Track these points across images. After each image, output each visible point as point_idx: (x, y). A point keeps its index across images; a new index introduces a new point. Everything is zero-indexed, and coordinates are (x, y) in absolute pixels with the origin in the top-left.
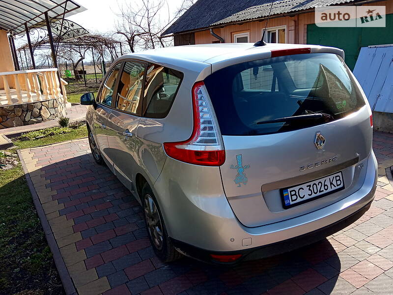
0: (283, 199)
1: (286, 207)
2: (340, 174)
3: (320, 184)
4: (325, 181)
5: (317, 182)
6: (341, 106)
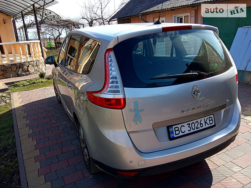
0: (169, 133)
1: (171, 139)
2: (212, 116)
3: (197, 123)
4: (201, 120)
5: (195, 121)
6: (213, 67)
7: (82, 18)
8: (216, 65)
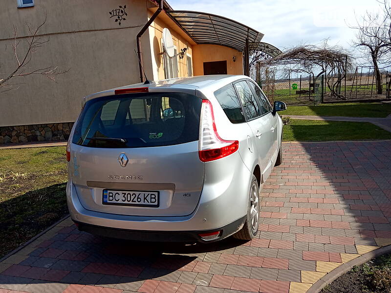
1: (104, 203)
2: (156, 193)
4: (139, 194)
5: (131, 193)
6: (155, 136)
7: (361, 45)
8: (160, 134)
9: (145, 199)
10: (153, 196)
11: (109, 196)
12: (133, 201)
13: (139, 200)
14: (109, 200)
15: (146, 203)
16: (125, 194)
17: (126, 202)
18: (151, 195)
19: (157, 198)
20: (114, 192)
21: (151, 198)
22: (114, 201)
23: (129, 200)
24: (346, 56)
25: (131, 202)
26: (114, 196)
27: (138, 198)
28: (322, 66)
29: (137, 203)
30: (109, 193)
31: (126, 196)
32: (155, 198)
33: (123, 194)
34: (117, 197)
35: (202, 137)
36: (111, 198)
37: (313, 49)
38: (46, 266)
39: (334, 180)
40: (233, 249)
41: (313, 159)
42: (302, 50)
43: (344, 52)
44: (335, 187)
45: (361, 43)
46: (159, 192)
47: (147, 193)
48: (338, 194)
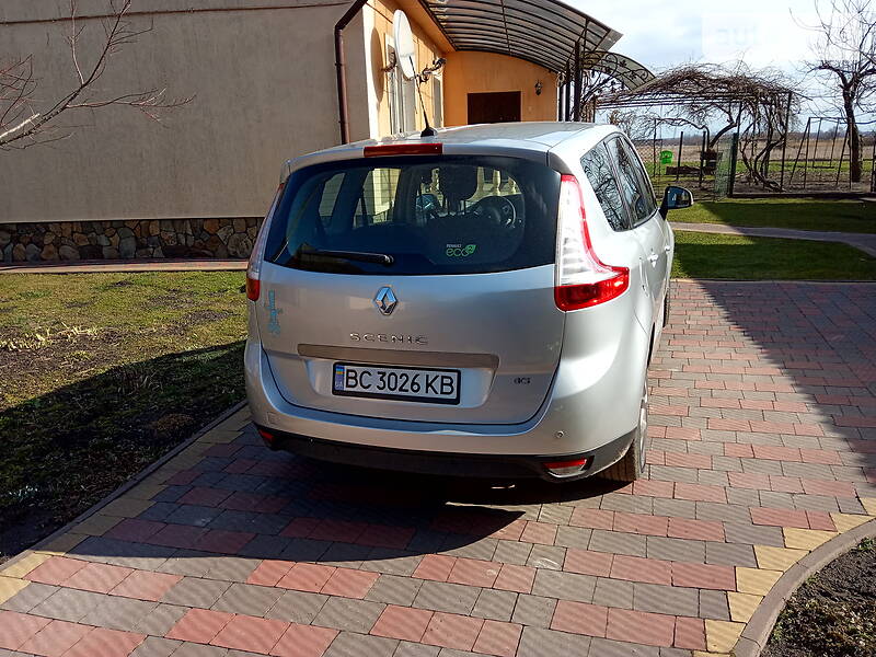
0: (334, 377)
1: (335, 392)
2: (453, 375)
4: (417, 376)
5: (399, 372)
6: (457, 252)
7: (820, 68)
8: (471, 249)
9: (428, 385)
10: (446, 381)
11: (348, 378)
12: (401, 389)
13: (415, 387)
14: (347, 386)
15: (431, 394)
16: (384, 374)
17: (386, 391)
18: (443, 377)
19: (455, 385)
20: (359, 370)
21: (443, 384)
22: (359, 389)
23: (392, 386)
24: (790, 93)
25: (396, 392)
26: (358, 379)
27: (413, 383)
28: (729, 113)
29: (411, 393)
30: (348, 371)
31: (386, 379)
32: (450, 385)
33: (379, 373)
34: (366, 380)
35: (561, 257)
36: (352, 382)
37: (716, 74)
38: (199, 523)
39: (789, 364)
40: (599, 498)
41: (735, 318)
42: (692, 76)
43: (785, 84)
44: (794, 378)
45: (820, 64)
46: (459, 373)
47: (432, 375)
48: (801, 392)
